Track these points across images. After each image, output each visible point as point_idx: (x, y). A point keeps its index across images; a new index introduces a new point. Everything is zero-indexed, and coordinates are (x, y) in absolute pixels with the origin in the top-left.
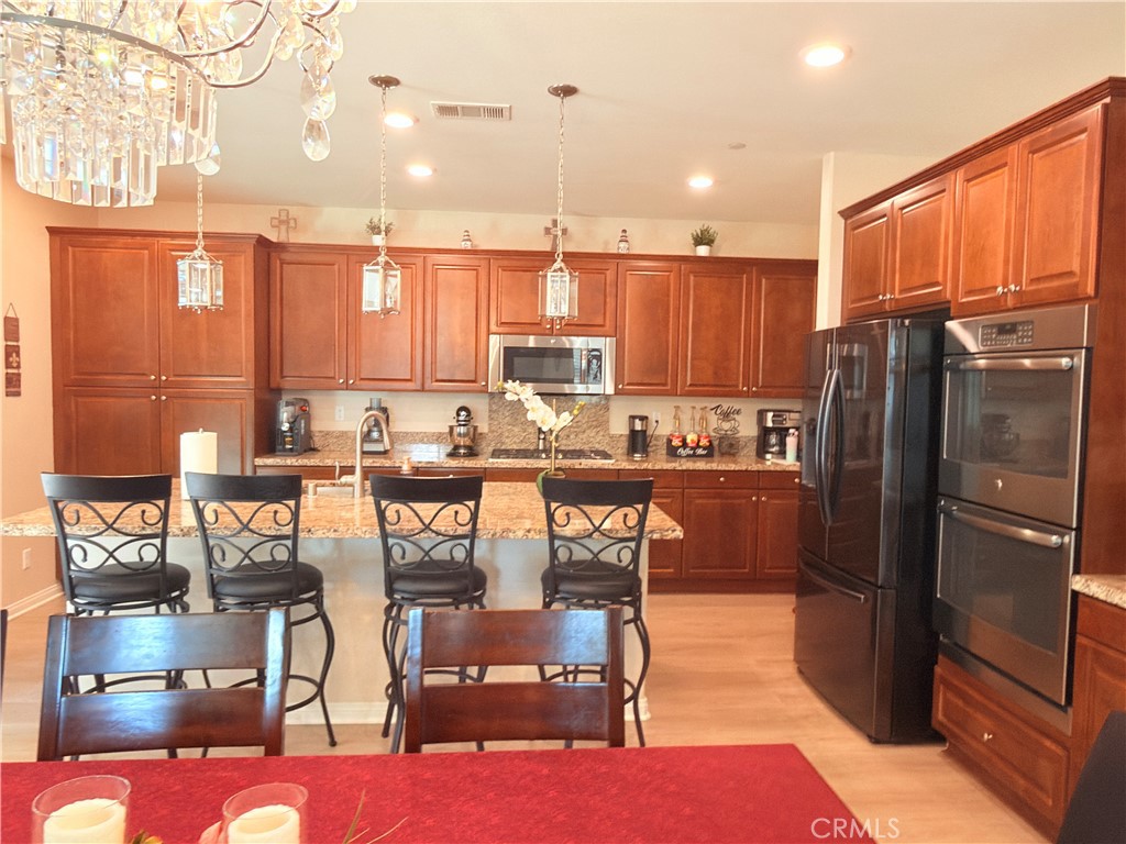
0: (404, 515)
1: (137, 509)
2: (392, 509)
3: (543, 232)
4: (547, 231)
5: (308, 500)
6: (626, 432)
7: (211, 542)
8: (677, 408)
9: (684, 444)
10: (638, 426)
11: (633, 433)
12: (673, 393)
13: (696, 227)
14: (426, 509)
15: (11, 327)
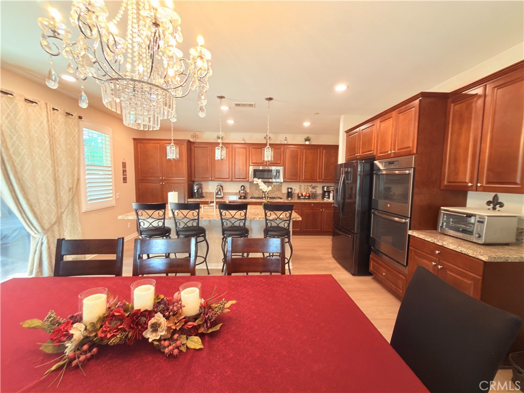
0: (228, 214)
1: (157, 212)
2: (224, 212)
3: (263, 138)
4: (265, 138)
5: (202, 210)
6: (286, 192)
7: (177, 221)
8: (300, 185)
9: (302, 195)
10: (290, 190)
11: (288, 192)
12: (299, 182)
13: (306, 136)
14: (233, 212)
15: (124, 165)
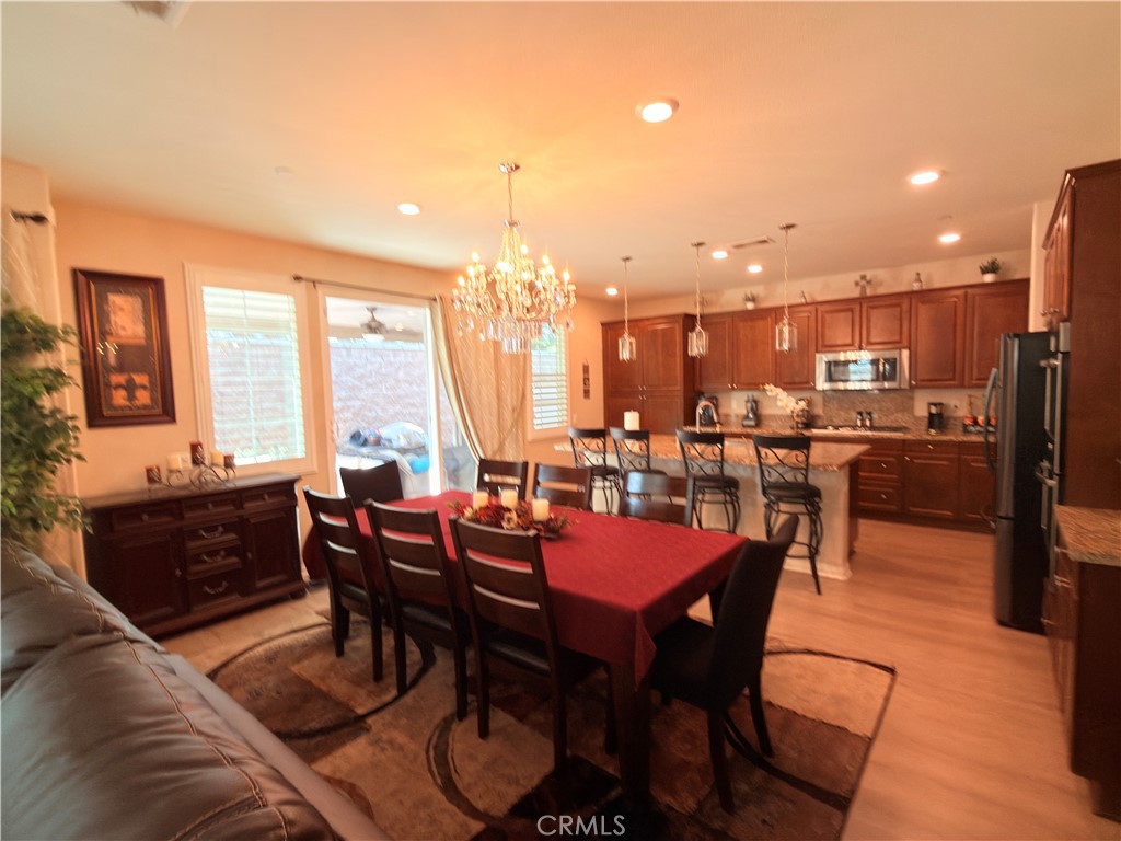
3: (853, 285)
4: (857, 284)
6: (926, 414)
8: (970, 396)
9: (975, 422)
10: (933, 410)
11: (931, 415)
12: (962, 386)
15: (586, 369)
